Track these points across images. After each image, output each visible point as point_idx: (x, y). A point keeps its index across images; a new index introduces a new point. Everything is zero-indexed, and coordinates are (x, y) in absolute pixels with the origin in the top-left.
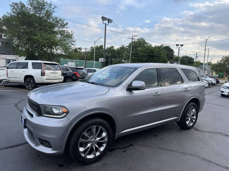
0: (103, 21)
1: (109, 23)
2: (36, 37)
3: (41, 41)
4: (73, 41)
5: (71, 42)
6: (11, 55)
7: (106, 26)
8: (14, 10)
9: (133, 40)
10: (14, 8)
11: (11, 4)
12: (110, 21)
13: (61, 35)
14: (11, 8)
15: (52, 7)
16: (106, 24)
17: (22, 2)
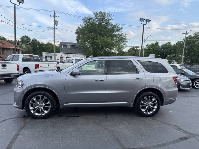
0: (141, 22)
1: (147, 23)
2: (97, 41)
3: (100, 43)
4: (126, 42)
5: (124, 42)
6: (82, 54)
7: (144, 26)
8: (85, 22)
9: (187, 36)
10: (85, 21)
11: (83, 19)
12: (147, 21)
13: (117, 37)
14: (83, 21)
15: (111, 16)
16: (144, 24)
17: (91, 16)
